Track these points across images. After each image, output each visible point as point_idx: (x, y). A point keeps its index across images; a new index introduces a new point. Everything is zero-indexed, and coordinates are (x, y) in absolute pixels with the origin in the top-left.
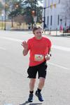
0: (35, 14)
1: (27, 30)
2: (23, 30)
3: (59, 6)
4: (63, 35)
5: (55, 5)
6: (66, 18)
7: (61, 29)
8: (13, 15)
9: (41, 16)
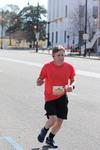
0: (37, 30)
1: (28, 49)
2: (23, 49)
3: (66, 20)
4: (71, 55)
5: (61, 19)
6: (74, 35)
7: (68, 48)
8: (11, 31)
9: (44, 32)
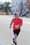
0: (8, 9)
1: (5, 15)
2: (4, 15)
5: (15, 6)
6: (19, 11)
9: (10, 10)
